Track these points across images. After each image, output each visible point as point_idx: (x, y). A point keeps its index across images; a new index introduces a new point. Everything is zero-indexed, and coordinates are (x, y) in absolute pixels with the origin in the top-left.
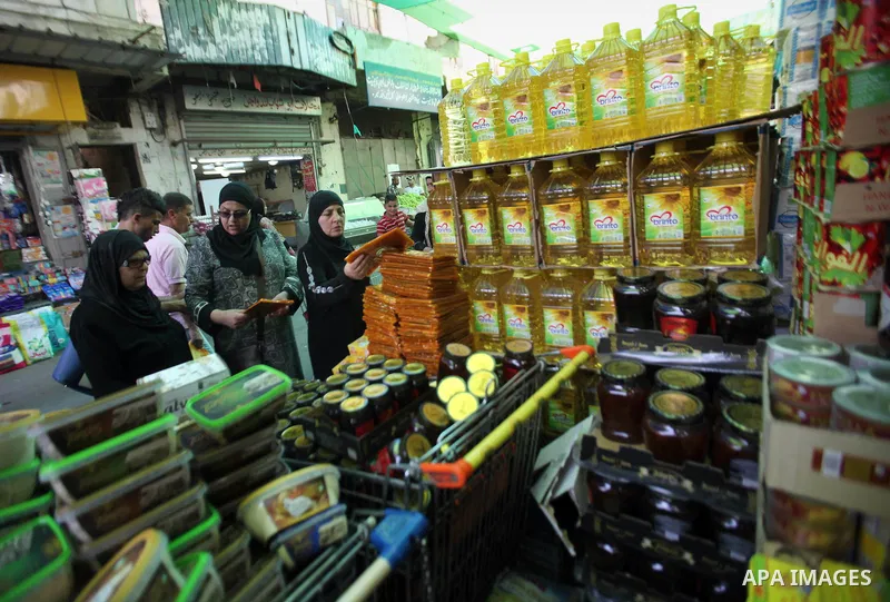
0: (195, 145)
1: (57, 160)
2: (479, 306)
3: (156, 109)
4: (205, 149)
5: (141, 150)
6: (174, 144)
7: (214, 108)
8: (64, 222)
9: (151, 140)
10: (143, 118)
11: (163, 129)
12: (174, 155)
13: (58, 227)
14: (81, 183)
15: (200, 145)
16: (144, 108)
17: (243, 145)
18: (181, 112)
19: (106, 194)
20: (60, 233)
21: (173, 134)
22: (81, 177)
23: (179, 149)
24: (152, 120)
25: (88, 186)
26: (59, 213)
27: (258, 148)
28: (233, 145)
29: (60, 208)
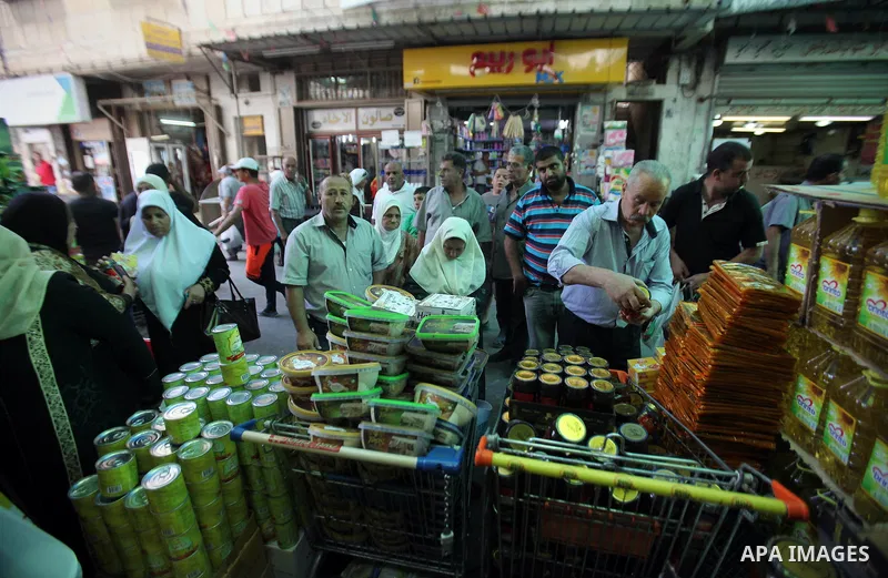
0: (725, 101)
1: (598, 113)
2: (804, 384)
3: (694, 64)
4: (734, 106)
5: (666, 106)
6: (701, 100)
7: (760, 59)
8: (587, 163)
9: (679, 97)
10: (679, 74)
11: (694, 86)
12: (697, 111)
13: (583, 166)
14: (609, 133)
15: (728, 101)
16: (684, 65)
17: (783, 101)
18: (719, 66)
19: (624, 144)
20: (583, 171)
21: (704, 90)
22: (609, 128)
23: (705, 105)
24: (687, 76)
25: (613, 136)
26: (586, 155)
27: (805, 105)
28: (770, 101)
29: (589, 151)
